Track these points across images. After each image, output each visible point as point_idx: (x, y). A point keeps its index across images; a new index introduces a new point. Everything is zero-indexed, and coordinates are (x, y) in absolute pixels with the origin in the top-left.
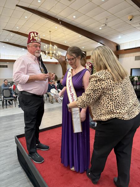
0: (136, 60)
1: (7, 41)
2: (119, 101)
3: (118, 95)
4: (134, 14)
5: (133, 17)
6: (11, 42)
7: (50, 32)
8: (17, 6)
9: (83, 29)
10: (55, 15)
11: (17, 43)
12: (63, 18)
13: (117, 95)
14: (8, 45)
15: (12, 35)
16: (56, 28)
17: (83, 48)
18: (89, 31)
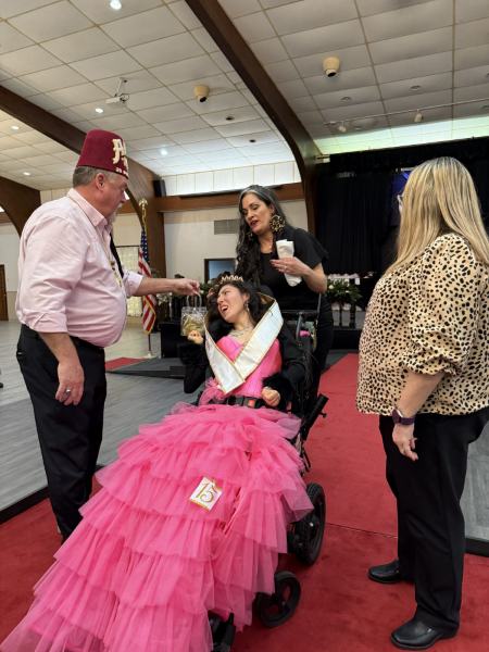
0: (217, 232)
4: (213, 83)
5: (209, 90)
9: (29, 99)
17: (27, 174)
18: (53, 113)
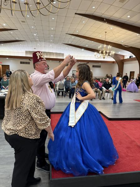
1: (70, 43)
6: (73, 43)
7: (106, 32)
8: (76, 14)
10: (109, 17)
11: (77, 44)
12: (117, 19)
14: (70, 47)
15: (73, 38)
16: (111, 28)
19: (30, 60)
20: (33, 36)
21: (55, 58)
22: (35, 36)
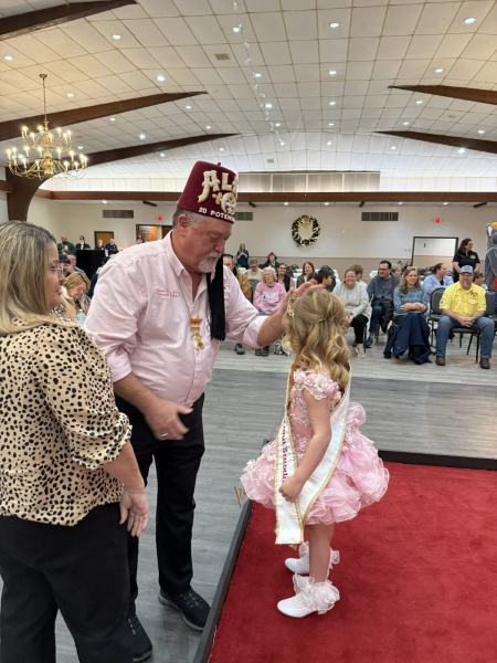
1: (405, 125)
2: (11, 391)
3: (11, 370)
6: (419, 127)
11: (436, 129)
13: (9, 367)
14: (408, 141)
15: (420, 102)
19: (254, 206)
20: (262, 111)
21: (343, 191)
22: (270, 110)
